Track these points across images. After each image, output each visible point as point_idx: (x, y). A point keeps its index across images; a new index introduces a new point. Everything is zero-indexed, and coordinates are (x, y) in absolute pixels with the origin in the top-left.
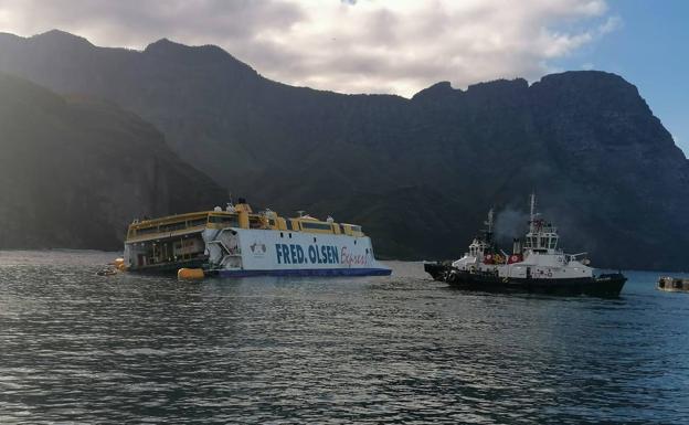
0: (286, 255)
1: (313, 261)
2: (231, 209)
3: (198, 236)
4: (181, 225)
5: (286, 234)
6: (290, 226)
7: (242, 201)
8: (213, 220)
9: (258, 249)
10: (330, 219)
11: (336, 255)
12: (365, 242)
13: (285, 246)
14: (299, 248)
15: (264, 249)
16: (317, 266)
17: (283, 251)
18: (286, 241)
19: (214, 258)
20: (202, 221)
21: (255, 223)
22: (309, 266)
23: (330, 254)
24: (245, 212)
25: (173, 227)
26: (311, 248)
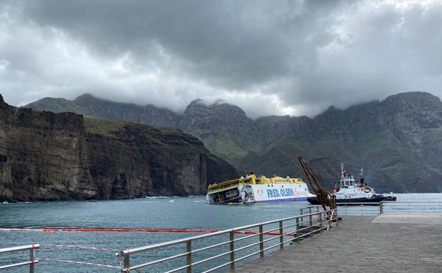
0: (271, 194)
1: (283, 195)
2: (248, 177)
3: (236, 189)
4: (229, 185)
5: (270, 185)
6: (271, 182)
7: (252, 173)
8: (241, 182)
9: (260, 192)
10: (288, 177)
11: (292, 192)
12: (304, 186)
13: (270, 190)
14: (276, 190)
15: (262, 192)
16: (285, 197)
17: (270, 193)
18: (271, 188)
19: (243, 197)
20: (238, 182)
21: (258, 181)
22: (282, 198)
23: (290, 192)
24: (253, 177)
25: (226, 186)
26: (281, 190)
